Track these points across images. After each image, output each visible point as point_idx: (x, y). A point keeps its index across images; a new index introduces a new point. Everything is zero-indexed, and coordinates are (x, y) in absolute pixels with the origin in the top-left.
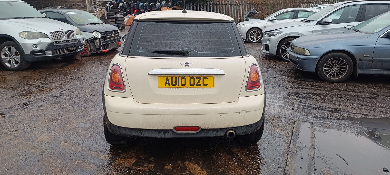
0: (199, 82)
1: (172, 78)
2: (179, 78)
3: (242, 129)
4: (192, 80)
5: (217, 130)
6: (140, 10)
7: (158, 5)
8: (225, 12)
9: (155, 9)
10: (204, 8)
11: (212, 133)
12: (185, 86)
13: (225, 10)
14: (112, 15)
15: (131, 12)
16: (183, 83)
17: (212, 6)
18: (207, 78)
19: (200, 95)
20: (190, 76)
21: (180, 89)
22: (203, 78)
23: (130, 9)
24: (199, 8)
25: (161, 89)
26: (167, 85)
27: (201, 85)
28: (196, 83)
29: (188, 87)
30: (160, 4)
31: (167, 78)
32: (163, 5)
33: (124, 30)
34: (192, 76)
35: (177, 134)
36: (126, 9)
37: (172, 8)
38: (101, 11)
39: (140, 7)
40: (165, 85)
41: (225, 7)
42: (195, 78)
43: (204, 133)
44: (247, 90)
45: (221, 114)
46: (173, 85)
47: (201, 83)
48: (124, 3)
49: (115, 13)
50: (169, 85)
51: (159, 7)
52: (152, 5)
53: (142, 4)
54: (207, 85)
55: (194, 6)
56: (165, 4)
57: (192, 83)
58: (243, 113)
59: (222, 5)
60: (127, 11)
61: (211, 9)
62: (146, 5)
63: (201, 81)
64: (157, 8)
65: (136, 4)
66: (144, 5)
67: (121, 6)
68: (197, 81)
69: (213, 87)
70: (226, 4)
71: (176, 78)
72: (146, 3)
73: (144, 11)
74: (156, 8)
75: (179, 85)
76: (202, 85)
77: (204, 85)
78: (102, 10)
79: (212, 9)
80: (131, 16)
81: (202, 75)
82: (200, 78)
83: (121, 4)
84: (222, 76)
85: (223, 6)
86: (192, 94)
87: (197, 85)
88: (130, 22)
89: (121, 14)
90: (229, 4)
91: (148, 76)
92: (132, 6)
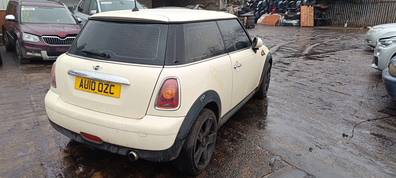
0: (106, 89)
1: (85, 80)
2: (90, 81)
3: (145, 153)
4: (101, 85)
5: (119, 147)
6: (278, 9)
7: (298, 3)
8: (386, 11)
9: (295, 8)
10: (356, 7)
11: (114, 149)
12: (94, 91)
13: (386, 9)
14: (242, 13)
15: (269, 10)
16: (93, 88)
17: (368, 4)
18: (114, 86)
19: (106, 104)
20: (99, 81)
21: (90, 93)
22: (111, 85)
23: (269, 7)
24: (349, 6)
25: (76, 90)
26: (81, 87)
27: (107, 93)
28: (103, 90)
29: (97, 93)
30: (301, 2)
31: (82, 80)
32: (304, 3)
33: (253, 29)
34: (101, 82)
35: (85, 140)
36: (264, 7)
37: (314, 6)
38: (233, 9)
39: (279, 5)
40: (80, 87)
41: (387, 6)
42: (104, 83)
43: (106, 147)
44: (157, 108)
45: (118, 130)
46: (85, 88)
47: (108, 91)
48: (264, 1)
49: (246, 12)
50: (82, 88)
51: (299, 6)
52: (292, 3)
53: (281, 2)
54: (113, 94)
55: (343, 4)
56: (306, 2)
57: (100, 89)
58: (142, 135)
59: (382, 2)
60: (266, 9)
61: (365, 8)
62: (285, 4)
63: (109, 88)
64: (297, 7)
65: (275, 2)
66: (283, 3)
67: (260, 5)
68: (105, 87)
69: (119, 97)
70: (388, 2)
71: (88, 81)
72: (285, 1)
73: (282, 9)
74: (295, 6)
75: (89, 89)
76: (109, 93)
77: (110, 93)
78: (235, 8)
79: (367, 8)
80: (269, 15)
81: (110, 82)
82: (108, 85)
83: (260, 3)
84: (128, 86)
85: (383, 4)
86: (99, 101)
87: (105, 92)
88: (265, 21)
89: (252, 13)
90: (393, 2)
91: (68, 75)
92: (270, 4)
